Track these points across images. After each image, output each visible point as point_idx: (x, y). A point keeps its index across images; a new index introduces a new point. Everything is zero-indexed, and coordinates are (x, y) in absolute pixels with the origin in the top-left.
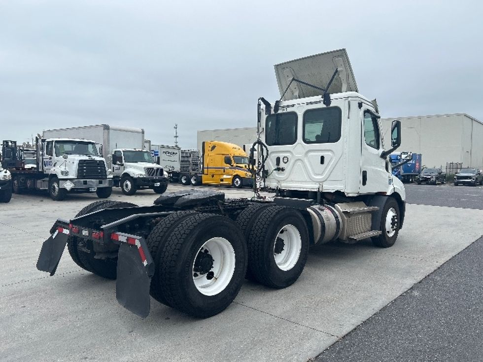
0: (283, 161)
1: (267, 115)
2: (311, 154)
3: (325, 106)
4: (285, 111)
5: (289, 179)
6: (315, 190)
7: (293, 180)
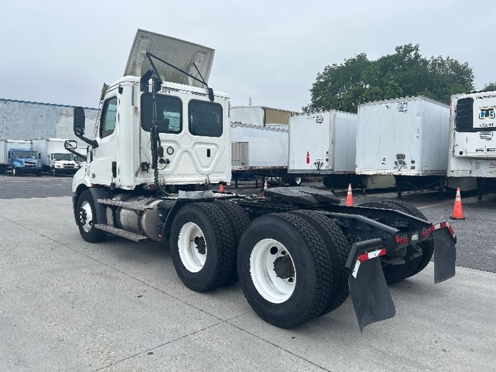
0: (167, 152)
1: (142, 92)
2: (197, 146)
3: (208, 100)
4: (168, 94)
5: (175, 173)
6: (203, 183)
7: (179, 173)
